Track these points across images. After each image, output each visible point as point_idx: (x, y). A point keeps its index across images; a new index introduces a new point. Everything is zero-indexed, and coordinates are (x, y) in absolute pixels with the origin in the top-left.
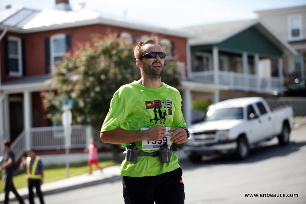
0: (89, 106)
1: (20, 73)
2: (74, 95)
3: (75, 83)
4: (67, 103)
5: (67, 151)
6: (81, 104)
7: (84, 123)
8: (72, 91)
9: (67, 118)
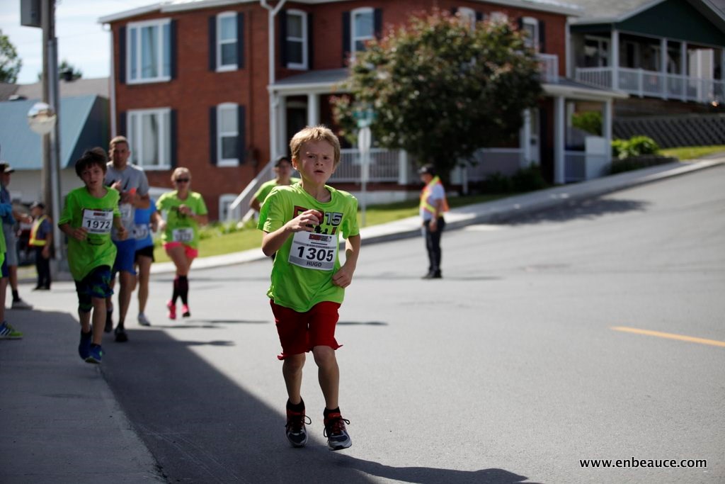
0: (401, 120)
1: (304, 66)
2: (379, 103)
3: (382, 86)
4: (365, 117)
5: (364, 187)
6: (390, 116)
7: (394, 146)
8: (375, 97)
9: (364, 138)
